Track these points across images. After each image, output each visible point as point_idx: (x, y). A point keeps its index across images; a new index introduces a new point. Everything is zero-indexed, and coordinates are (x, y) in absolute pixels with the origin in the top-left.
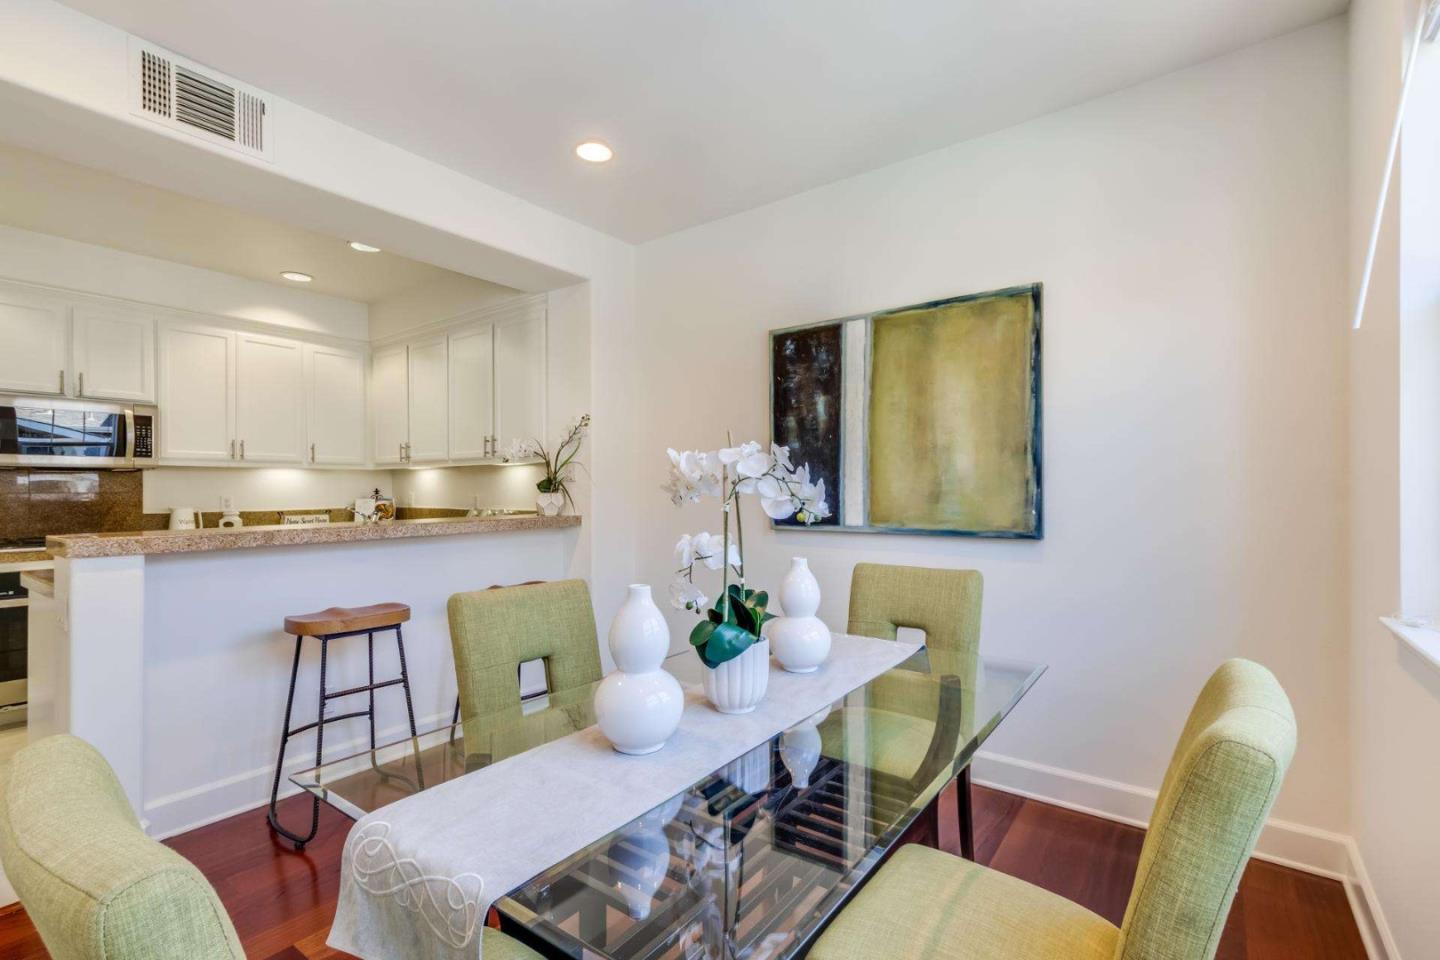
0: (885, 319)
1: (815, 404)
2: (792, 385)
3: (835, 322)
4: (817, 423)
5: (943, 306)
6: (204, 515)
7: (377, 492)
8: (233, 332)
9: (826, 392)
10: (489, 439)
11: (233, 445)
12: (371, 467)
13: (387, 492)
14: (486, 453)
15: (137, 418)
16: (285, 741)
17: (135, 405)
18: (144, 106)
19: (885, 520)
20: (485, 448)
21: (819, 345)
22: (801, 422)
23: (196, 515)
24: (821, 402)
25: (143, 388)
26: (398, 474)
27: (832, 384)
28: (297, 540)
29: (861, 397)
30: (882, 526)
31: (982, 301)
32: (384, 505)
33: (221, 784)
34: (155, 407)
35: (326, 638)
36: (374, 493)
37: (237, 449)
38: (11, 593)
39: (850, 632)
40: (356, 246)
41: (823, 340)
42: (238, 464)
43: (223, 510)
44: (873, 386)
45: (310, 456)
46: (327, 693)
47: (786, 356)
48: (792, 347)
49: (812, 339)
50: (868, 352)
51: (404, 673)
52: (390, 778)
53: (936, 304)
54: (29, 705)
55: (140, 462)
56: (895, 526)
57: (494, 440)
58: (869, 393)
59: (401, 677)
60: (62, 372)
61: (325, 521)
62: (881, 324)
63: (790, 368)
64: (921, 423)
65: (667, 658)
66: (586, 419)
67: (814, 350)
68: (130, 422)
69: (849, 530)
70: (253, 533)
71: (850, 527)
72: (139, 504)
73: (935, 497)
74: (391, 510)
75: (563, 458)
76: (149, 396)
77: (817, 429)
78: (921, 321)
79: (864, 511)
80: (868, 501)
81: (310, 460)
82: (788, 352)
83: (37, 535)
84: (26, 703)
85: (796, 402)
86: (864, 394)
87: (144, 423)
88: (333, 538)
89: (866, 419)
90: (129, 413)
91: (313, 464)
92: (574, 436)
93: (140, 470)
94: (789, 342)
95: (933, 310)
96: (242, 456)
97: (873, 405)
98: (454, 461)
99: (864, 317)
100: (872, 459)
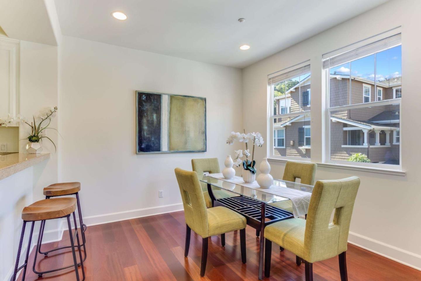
0: (173, 97)
1: (153, 116)
2: (145, 109)
3: (160, 94)
4: (153, 122)
5: (187, 97)
9: (156, 113)
19: (173, 149)
21: (154, 99)
22: (148, 121)
24: (155, 116)
27: (158, 110)
30: (172, 151)
31: (195, 98)
41: (156, 98)
44: (170, 113)
47: (142, 100)
48: (145, 97)
49: (152, 97)
50: (169, 104)
53: (186, 96)
56: (176, 151)
62: (172, 97)
63: (144, 103)
64: (183, 125)
66: (56, 108)
67: (152, 100)
69: (163, 152)
73: (186, 143)
77: (153, 124)
78: (182, 99)
79: (168, 147)
80: (169, 144)
82: (143, 99)
85: (147, 114)
86: (168, 115)
89: (168, 122)
94: (144, 96)
95: (185, 97)
97: (170, 119)
99: (168, 94)
100: (170, 133)
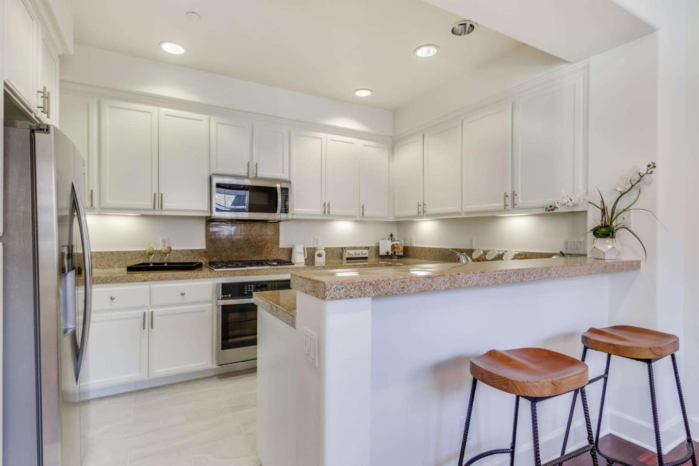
6: (307, 248)
7: (391, 235)
8: (325, 135)
10: (508, 194)
11: (324, 205)
12: (391, 219)
13: (395, 237)
14: (506, 206)
15: (282, 189)
17: (280, 181)
20: (505, 202)
23: (304, 248)
26: (403, 224)
32: (397, 244)
34: (290, 182)
36: (390, 237)
37: (326, 207)
38: (230, 295)
42: (327, 216)
43: (315, 246)
45: (361, 212)
55: (283, 216)
60: (249, 162)
66: (652, 167)
68: (279, 191)
72: (278, 243)
74: (401, 247)
76: (286, 177)
81: (361, 215)
83: (235, 259)
87: (285, 191)
90: (278, 186)
91: (361, 220)
93: (279, 221)
96: (329, 212)
98: (466, 213)
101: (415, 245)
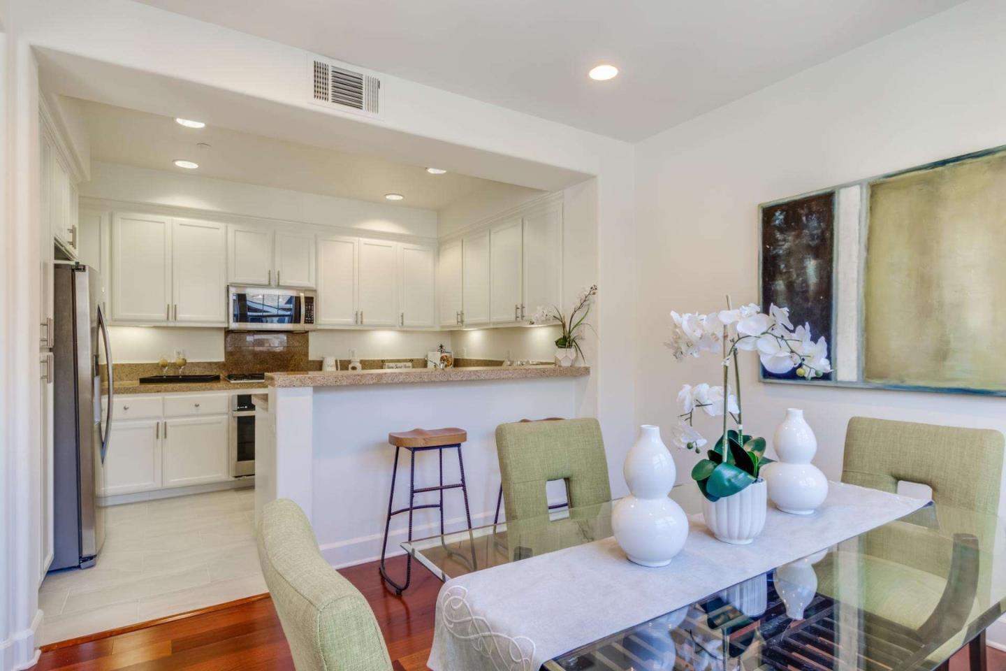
0: (881, 184)
1: (804, 268)
2: (781, 252)
3: (829, 190)
4: (808, 286)
5: (951, 164)
6: (340, 361)
7: (441, 347)
8: (357, 238)
9: (816, 257)
10: (519, 306)
11: (357, 314)
12: (438, 329)
13: (448, 348)
14: (517, 317)
15: (307, 298)
16: (389, 519)
17: (306, 290)
18: (315, 96)
19: (881, 377)
20: (516, 314)
21: (810, 213)
22: (790, 286)
23: (336, 361)
24: (811, 265)
25: (309, 281)
26: (455, 334)
27: (824, 248)
28: (396, 380)
29: (855, 259)
30: (878, 382)
31: (998, 155)
32: (446, 356)
33: (353, 541)
34: (315, 291)
35: (414, 450)
36: (439, 348)
37: (359, 317)
38: (246, 407)
39: (844, 480)
40: (431, 171)
41: (814, 208)
42: (359, 329)
43: (351, 358)
44: (868, 249)
45: (401, 322)
46: (415, 489)
47: (775, 226)
48: (782, 217)
49: (803, 209)
50: (864, 215)
51: (463, 480)
52: (453, 555)
53: (944, 163)
54: (256, 476)
55: (308, 327)
56: (894, 382)
57: (523, 307)
58: (864, 254)
59: (461, 482)
60: (270, 271)
61: (409, 367)
62: (878, 187)
63: (779, 236)
64: (925, 283)
65: (674, 487)
66: (594, 288)
67: (804, 218)
68: (303, 301)
69: (839, 385)
70: (371, 374)
71: (841, 382)
72: (306, 354)
73: (942, 355)
74: (450, 359)
75: (575, 321)
76: (312, 285)
77: (807, 291)
78: (926, 181)
79: (858, 367)
80: (863, 358)
81: (401, 324)
82: (777, 222)
83: (257, 372)
84: (254, 475)
85: (786, 266)
86: (859, 257)
87: (310, 301)
88: (418, 380)
89: (862, 278)
90: (302, 295)
91: (404, 330)
92: (584, 303)
93: (307, 332)
94: (777, 214)
95: (940, 169)
96: (362, 322)
97: (868, 267)
98: (494, 324)
99: (859, 183)
100: (867, 319)
101: (466, 357)
